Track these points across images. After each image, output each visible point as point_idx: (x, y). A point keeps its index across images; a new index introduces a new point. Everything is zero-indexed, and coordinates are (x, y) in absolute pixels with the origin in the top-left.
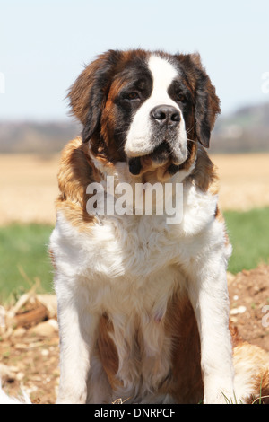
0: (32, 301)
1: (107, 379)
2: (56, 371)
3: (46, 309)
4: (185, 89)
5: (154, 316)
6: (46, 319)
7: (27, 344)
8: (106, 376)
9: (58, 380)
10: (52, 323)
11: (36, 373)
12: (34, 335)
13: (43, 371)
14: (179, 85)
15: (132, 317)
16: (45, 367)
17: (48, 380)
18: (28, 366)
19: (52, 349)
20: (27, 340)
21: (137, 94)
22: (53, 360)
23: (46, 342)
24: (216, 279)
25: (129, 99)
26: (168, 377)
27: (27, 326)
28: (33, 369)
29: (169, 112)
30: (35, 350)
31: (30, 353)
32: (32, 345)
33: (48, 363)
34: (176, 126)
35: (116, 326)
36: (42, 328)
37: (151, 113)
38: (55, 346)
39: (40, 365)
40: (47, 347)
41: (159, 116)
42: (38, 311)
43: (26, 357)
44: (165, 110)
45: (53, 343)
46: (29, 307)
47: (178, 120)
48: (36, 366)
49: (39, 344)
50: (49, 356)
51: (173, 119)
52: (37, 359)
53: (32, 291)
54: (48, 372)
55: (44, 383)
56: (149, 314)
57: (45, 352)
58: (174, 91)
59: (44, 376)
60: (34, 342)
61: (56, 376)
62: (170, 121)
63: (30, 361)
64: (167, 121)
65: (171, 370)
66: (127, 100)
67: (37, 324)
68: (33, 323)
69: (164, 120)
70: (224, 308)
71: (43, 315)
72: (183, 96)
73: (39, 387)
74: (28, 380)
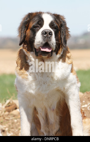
0: (11, 102)
1: (37, 131)
2: (20, 128)
3: (16, 105)
4: (56, 25)
5: (51, 109)
6: (16, 109)
7: (9, 118)
8: (37, 129)
9: (20, 131)
10: (18, 110)
11: (12, 128)
12: (12, 115)
13: (15, 127)
14: (53, 23)
15: (44, 109)
16: (16, 126)
17: (17, 130)
18: (10, 126)
19: (18, 119)
20: (9, 116)
21: (38, 26)
22: (18, 123)
23: (16, 117)
24: (74, 95)
25: (35, 28)
26: (59, 131)
27: (9, 111)
28: (11, 127)
29: (48, 32)
30: (12, 120)
31: (10, 121)
32: (11, 118)
33: (17, 125)
34: (51, 37)
35: (39, 112)
36: (15, 112)
37: (42, 32)
38: (19, 118)
39: (14, 125)
40: (16, 119)
41: (45, 33)
42: (13, 106)
43: (9, 122)
44: (47, 31)
45: (18, 117)
46: (10, 104)
47: (52, 35)
48: (12, 126)
49: (13, 118)
50: (17, 122)
51: (49, 34)
52: (13, 123)
53: (11, 99)
54: (17, 128)
55: (15, 132)
56: (50, 108)
57: (16, 121)
58: (51, 25)
59: (15, 129)
60: (12, 117)
61: (20, 129)
62: (49, 35)
63: (10, 124)
64: (47, 35)
65: (59, 128)
66: (35, 29)
67: (13, 110)
68: (11, 110)
69: (46, 35)
70: (78, 105)
71: (15, 107)
72: (55, 27)
73: (13, 133)
74: (10, 131)
